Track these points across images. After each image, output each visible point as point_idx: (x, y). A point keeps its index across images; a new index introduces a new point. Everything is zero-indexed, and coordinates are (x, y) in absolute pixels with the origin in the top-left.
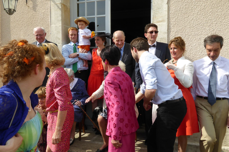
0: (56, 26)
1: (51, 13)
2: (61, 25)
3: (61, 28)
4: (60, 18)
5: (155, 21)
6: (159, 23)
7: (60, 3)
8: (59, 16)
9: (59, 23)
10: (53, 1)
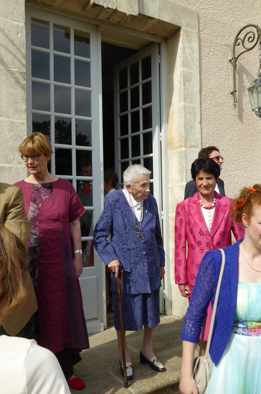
0: (11, 122)
2: (25, 121)
3: (26, 129)
4: (23, 106)
5: (188, 145)
6: (192, 149)
7: (24, 73)
8: (20, 101)
9: (20, 117)
10: (2, 62)
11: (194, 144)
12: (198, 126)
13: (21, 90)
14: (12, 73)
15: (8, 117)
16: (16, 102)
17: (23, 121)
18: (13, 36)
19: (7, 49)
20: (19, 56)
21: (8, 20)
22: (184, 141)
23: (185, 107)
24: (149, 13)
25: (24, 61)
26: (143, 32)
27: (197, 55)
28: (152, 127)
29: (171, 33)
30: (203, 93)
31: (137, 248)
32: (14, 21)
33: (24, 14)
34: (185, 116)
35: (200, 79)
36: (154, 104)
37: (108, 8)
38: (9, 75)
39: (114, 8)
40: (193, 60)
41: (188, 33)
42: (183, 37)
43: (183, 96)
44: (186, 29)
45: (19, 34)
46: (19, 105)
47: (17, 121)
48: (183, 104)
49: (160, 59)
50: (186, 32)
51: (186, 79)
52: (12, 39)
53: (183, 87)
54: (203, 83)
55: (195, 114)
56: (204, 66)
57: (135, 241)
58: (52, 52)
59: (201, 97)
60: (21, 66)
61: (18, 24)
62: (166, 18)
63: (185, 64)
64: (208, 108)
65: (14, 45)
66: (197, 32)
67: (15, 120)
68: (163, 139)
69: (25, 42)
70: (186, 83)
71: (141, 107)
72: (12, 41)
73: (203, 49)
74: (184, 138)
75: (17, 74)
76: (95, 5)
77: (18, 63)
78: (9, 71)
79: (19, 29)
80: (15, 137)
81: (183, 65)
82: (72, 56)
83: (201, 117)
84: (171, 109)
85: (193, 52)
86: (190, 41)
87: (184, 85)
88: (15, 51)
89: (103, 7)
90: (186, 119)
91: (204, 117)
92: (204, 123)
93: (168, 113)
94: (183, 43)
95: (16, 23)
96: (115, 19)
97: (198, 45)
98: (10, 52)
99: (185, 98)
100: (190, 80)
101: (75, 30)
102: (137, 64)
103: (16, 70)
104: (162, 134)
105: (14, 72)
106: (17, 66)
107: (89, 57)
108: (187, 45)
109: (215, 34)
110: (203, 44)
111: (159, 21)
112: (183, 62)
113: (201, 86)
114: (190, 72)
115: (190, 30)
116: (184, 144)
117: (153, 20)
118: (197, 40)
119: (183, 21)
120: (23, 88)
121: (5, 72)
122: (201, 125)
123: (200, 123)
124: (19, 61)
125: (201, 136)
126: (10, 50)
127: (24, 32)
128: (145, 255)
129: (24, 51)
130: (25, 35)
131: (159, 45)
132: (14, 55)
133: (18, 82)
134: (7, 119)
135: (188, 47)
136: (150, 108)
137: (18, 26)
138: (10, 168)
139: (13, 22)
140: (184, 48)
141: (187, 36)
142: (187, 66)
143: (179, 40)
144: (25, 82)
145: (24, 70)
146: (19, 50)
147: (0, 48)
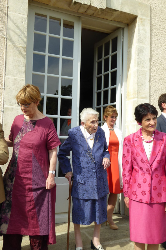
0: (15, 79)
1: (7, 57)
2: (24, 78)
3: (24, 83)
4: (23, 69)
5: (139, 97)
6: (142, 99)
7: (25, 47)
8: (21, 65)
9: (21, 76)
10: (11, 40)
11: (144, 96)
12: (148, 84)
13: (23, 58)
14: (17, 48)
15: (13, 75)
16: (19, 66)
17: (22, 78)
18: (19, 24)
19: (15, 32)
20: (22, 36)
21: (16, 14)
22: (136, 94)
23: (138, 70)
24: (114, 7)
25: (25, 40)
26: (111, 20)
27: (148, 35)
28: (116, 84)
29: (131, 21)
30: (153, 61)
31: (89, 167)
32: (21, 14)
33: (27, 10)
34: (138, 76)
35: (151, 51)
36: (118, 69)
37: (84, 4)
38: (15, 48)
39: (89, 4)
40: (145, 38)
41: (143, 20)
42: (139, 23)
43: (137, 63)
44: (141, 17)
45: (23, 23)
46: (20, 68)
47: (19, 78)
48: (137, 68)
49: (123, 38)
50: (141, 19)
51: (140, 51)
52: (18, 25)
53: (137, 57)
54: (152, 54)
55: (145, 75)
56: (154, 42)
57: (88, 162)
58: (48, 34)
59: (150, 63)
60: (23, 43)
61: (23, 16)
62: (127, 10)
63: (140, 41)
64: (156, 71)
65: (19, 29)
66: (149, 19)
67: (17, 78)
68: (123, 93)
69: (27, 27)
70: (140, 54)
71: (110, 71)
72: (18, 27)
73: (154, 31)
74: (137, 92)
75: (21, 48)
76: (75, 3)
77: (21, 41)
78: (15, 46)
79: (24, 19)
80: (17, 89)
81: (138, 42)
82: (62, 37)
83: (150, 77)
84: (130, 72)
85: (146, 32)
86: (144, 25)
87: (138, 55)
88: (20, 33)
89: (81, 4)
90: (138, 79)
91: (152, 77)
92: (152, 82)
93: (127, 75)
94: (138, 27)
95: (21, 15)
96: (90, 12)
97: (149, 28)
98: (17, 34)
99: (138, 64)
100: (143, 52)
101: (64, 20)
102: (109, 42)
103: (20, 45)
104: (123, 89)
105: (18, 47)
106: (20, 43)
107: (73, 38)
108: (141, 28)
109: (163, 21)
110: (153, 27)
111: (121, 12)
112: (138, 39)
113: (151, 56)
114: (143, 47)
115: (144, 18)
116: (136, 96)
117: (117, 12)
118: (149, 25)
119: (139, 12)
121: (13, 47)
122: (150, 83)
123: (150, 81)
124: (22, 39)
125: (150, 91)
126: (17, 32)
127: (27, 21)
128: (95, 172)
129: (26, 33)
130: (27, 23)
131: (123, 29)
132: (19, 36)
133: (21, 53)
134: (12, 77)
135: (142, 29)
136: (115, 72)
137: (23, 18)
138: (13, 108)
139: (19, 15)
140: (139, 30)
141: (142, 22)
142: (141, 42)
143: (136, 25)
144: (25, 53)
145: (25, 46)
146: (23, 33)
147: (10, 31)
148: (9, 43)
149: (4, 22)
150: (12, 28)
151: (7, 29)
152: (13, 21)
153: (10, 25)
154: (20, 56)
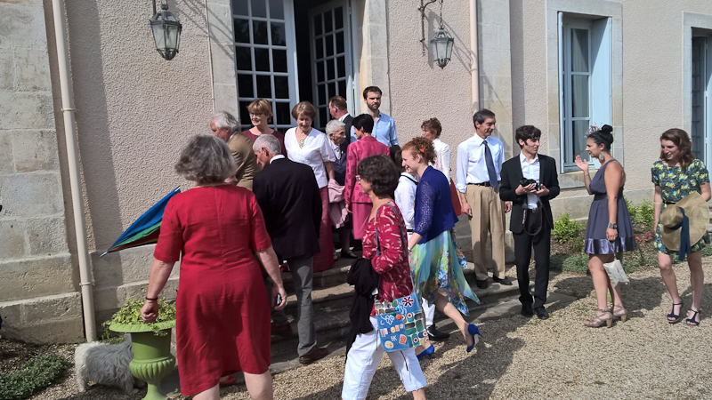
0: (225, 86)
3: (236, 91)
4: (233, 73)
7: (232, 46)
8: (230, 68)
9: (231, 82)
10: (215, 39)
12: (386, 76)
14: (223, 48)
15: (222, 82)
16: (228, 70)
17: (233, 85)
18: (221, 16)
19: (218, 28)
20: (227, 32)
21: (217, 4)
23: (372, 59)
25: (231, 36)
27: (383, 9)
28: (345, 76)
30: (391, 45)
32: (222, 3)
34: (372, 68)
35: (388, 31)
36: (347, 54)
40: (379, 14)
43: (370, 49)
46: (230, 72)
48: (371, 56)
49: (351, 11)
51: (373, 33)
52: (221, 19)
53: (370, 41)
54: (390, 35)
55: (382, 65)
56: (391, 18)
58: (251, 18)
59: (388, 48)
60: (229, 40)
63: (372, 20)
64: (396, 58)
65: (223, 24)
67: (227, 85)
68: (355, 88)
69: (231, 20)
70: (373, 37)
71: (336, 55)
72: (221, 21)
75: (227, 47)
77: (227, 38)
78: (220, 45)
79: (226, 10)
80: (228, 98)
81: (370, 21)
82: (269, 20)
83: (389, 67)
84: (362, 60)
85: (380, 6)
87: (371, 39)
88: (223, 29)
90: (373, 71)
91: (392, 67)
92: (391, 73)
93: (359, 63)
95: (222, 5)
98: (221, 30)
99: (372, 51)
100: (378, 33)
103: (226, 44)
104: (354, 83)
105: (224, 46)
106: (226, 41)
107: (283, 19)
112: (370, 17)
113: (388, 38)
114: (377, 27)
120: (231, 58)
121: (218, 47)
122: (388, 75)
123: (388, 73)
124: (228, 36)
125: (390, 85)
126: (220, 28)
127: (230, 12)
129: (230, 28)
130: (230, 15)
132: (223, 32)
133: (227, 54)
134: (222, 84)
136: (343, 58)
137: (225, 8)
139: (220, 5)
140: (370, 4)
142: (374, 21)
144: (233, 53)
145: (232, 44)
146: (227, 28)
147: (212, 27)
148: (213, 43)
149: (204, 16)
150: (214, 23)
151: (208, 25)
152: (214, 15)
153: (212, 19)
154: (227, 57)
